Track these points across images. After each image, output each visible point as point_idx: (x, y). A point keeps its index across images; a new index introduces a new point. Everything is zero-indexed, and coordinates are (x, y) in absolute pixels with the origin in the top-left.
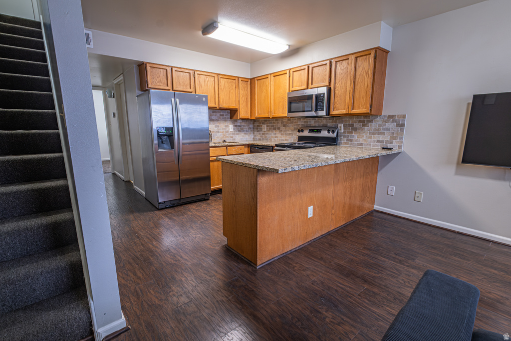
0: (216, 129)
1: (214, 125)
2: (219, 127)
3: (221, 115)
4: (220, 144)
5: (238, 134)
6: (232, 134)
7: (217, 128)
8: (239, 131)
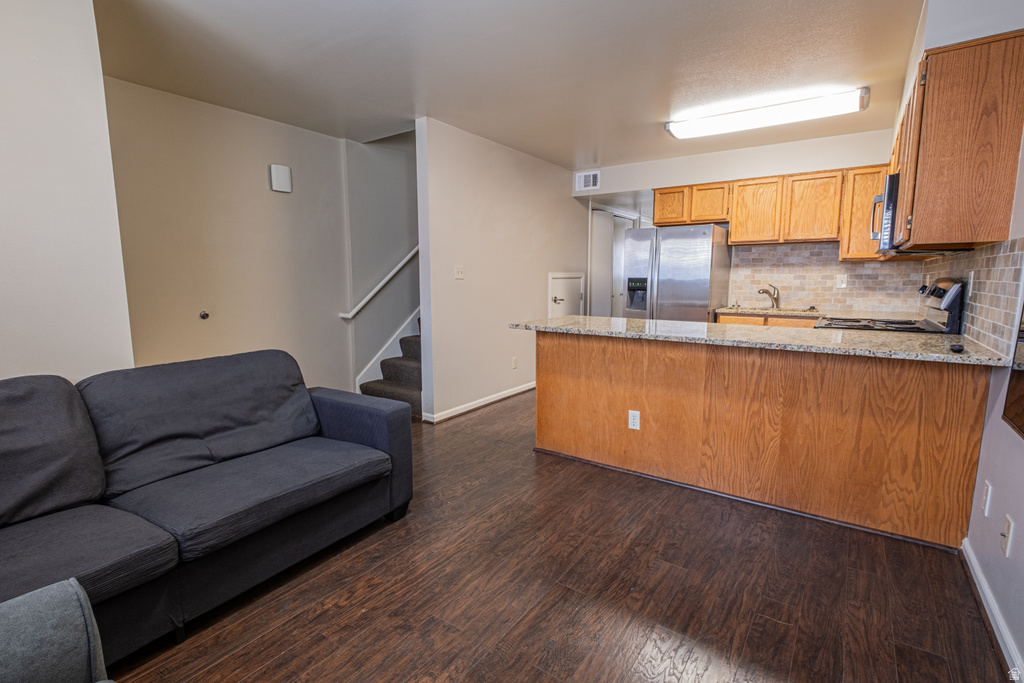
0: (797, 283)
1: (792, 276)
2: (804, 277)
3: (812, 254)
4: (803, 314)
5: (863, 295)
6: (843, 294)
7: (798, 281)
8: (867, 288)
